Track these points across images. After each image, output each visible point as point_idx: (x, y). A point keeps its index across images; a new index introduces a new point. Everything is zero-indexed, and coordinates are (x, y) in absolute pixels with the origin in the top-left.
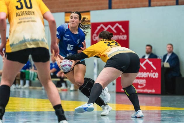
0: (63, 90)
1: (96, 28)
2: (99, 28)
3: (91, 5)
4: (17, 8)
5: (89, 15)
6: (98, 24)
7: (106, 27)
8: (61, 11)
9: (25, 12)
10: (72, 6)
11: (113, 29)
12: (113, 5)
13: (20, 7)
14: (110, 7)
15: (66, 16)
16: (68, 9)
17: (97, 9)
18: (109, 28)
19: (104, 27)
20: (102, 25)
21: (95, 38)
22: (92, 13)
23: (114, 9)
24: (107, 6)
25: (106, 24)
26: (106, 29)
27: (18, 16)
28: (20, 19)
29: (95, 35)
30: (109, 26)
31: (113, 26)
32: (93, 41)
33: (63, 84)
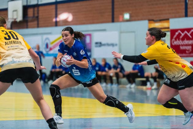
0: (148, 89)
1: (175, 34)
2: (177, 33)
3: (170, 13)
4: (5, 38)
5: (169, 22)
6: (176, 30)
7: (183, 32)
8: (145, 19)
9: (12, 42)
10: (155, 15)
11: (189, 34)
12: (189, 13)
13: (8, 38)
14: (186, 15)
15: (149, 23)
16: (151, 17)
17: (176, 17)
18: (186, 34)
19: (181, 33)
20: (179, 31)
21: (173, 43)
22: (171, 20)
23: (190, 16)
24: (184, 14)
25: (183, 30)
26: (183, 35)
27: (6, 45)
28: (8, 47)
29: (174, 40)
30: (186, 32)
31: (188, 32)
32: (172, 45)
33: (148, 84)
